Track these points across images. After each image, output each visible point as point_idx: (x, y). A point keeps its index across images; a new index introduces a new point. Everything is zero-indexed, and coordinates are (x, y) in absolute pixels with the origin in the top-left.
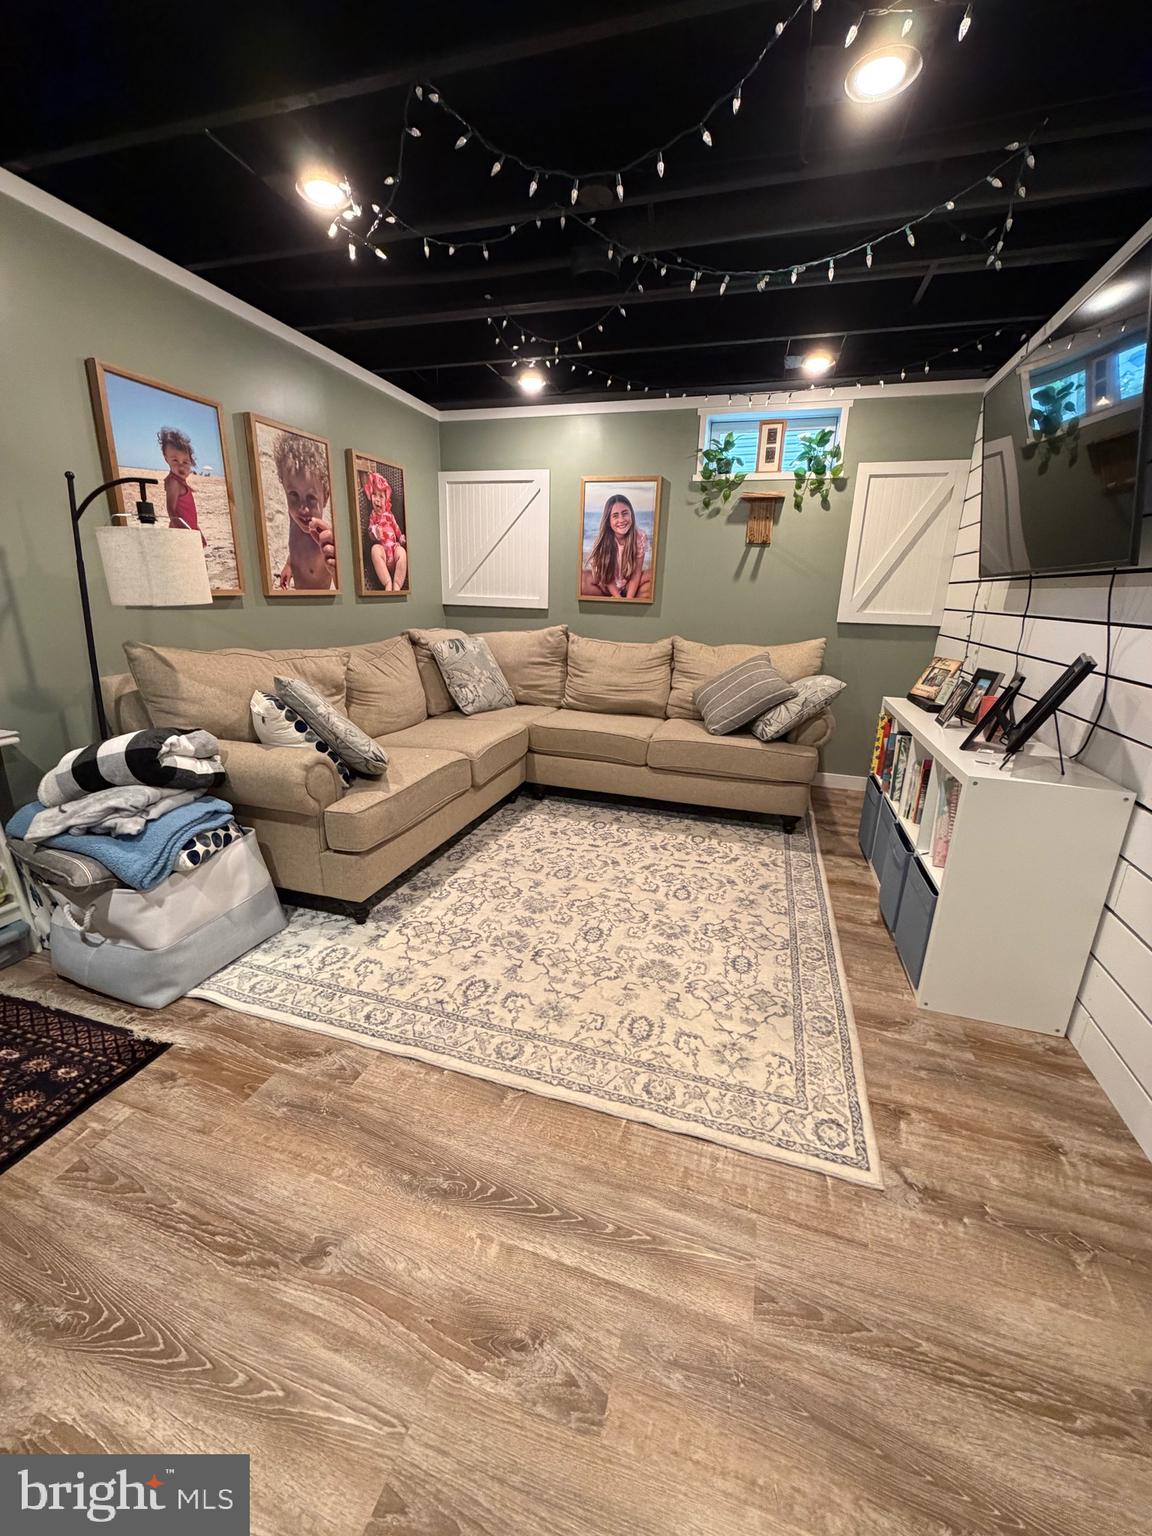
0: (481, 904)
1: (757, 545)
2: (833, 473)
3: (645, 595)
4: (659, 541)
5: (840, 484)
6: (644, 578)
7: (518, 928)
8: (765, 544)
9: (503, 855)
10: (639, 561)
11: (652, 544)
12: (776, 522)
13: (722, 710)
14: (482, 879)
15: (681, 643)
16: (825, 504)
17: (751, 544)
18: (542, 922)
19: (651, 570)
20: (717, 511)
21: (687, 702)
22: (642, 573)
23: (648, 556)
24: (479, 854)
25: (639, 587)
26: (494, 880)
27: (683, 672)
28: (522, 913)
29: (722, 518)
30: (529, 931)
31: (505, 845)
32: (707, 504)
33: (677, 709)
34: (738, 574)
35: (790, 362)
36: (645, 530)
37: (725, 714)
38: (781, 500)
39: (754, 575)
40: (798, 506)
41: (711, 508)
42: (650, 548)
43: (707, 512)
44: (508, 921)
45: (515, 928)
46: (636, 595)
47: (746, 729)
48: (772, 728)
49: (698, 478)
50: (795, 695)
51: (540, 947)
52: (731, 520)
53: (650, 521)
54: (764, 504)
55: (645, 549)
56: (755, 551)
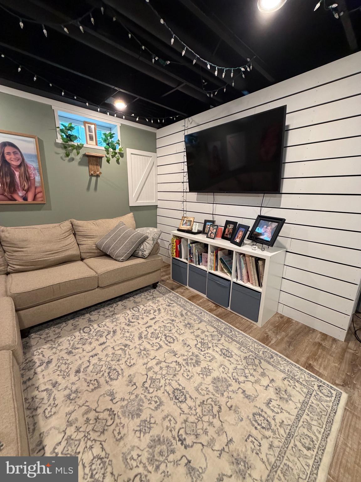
0: (103, 449)
1: (95, 176)
2: (119, 150)
3: (40, 199)
4: (43, 170)
5: (122, 155)
6: (37, 190)
7: (148, 436)
8: (98, 176)
9: (60, 396)
10: (32, 181)
11: (39, 172)
12: (101, 167)
13: (121, 250)
14: (73, 429)
15: (76, 222)
16: (118, 161)
17: (92, 175)
18: (151, 417)
19: (41, 186)
20: (73, 159)
21: (93, 249)
22: (36, 188)
23: (38, 178)
24: (40, 411)
25: (35, 196)
26: (81, 420)
27: (84, 236)
28: (134, 424)
29: (75, 163)
30: (156, 431)
31: (50, 387)
32: (67, 155)
33: (88, 254)
34: (88, 188)
35: (107, 101)
36: (32, 164)
37: (124, 251)
38: (101, 158)
39: (96, 189)
40: (108, 161)
41: (70, 157)
42: (38, 174)
43: (67, 159)
44: (137, 440)
45: (146, 439)
46: (35, 198)
47: (134, 255)
48: (147, 252)
49: (59, 141)
50: (148, 237)
51: (175, 433)
52: (80, 164)
53: (35, 159)
54: (94, 159)
55: (35, 174)
56: (94, 179)
